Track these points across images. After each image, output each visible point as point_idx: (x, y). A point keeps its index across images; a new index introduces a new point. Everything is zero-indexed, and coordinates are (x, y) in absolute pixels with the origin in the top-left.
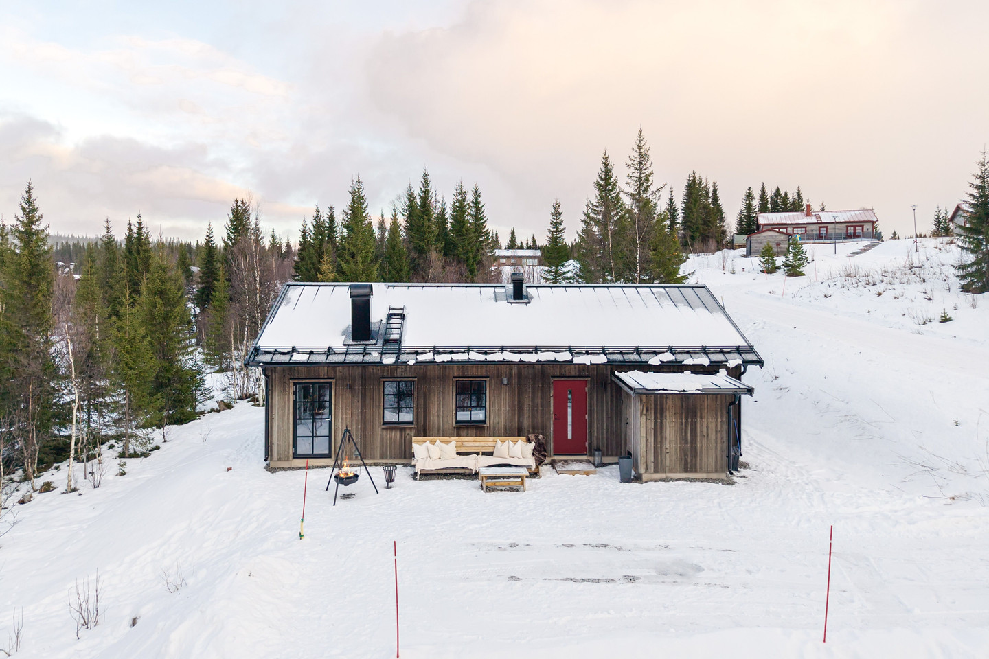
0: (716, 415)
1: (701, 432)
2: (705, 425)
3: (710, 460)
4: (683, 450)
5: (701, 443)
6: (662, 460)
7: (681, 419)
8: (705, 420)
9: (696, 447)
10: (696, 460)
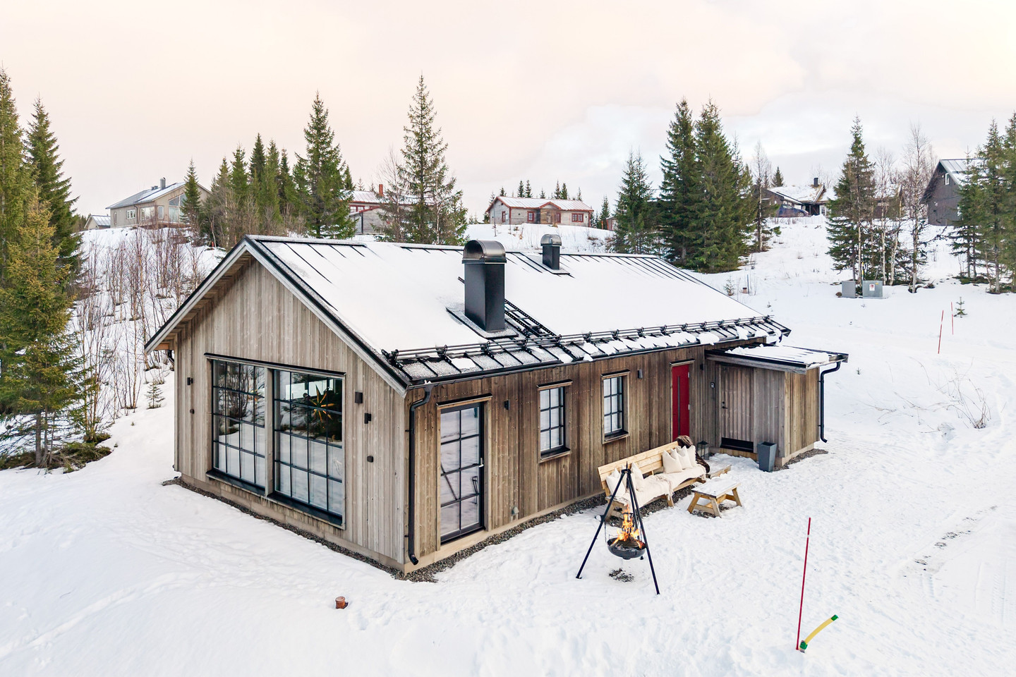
1: (808, 404)
2: (809, 396)
3: (811, 431)
4: (801, 426)
5: (808, 415)
6: (793, 441)
7: (801, 393)
8: (809, 392)
9: (805, 420)
10: (805, 435)
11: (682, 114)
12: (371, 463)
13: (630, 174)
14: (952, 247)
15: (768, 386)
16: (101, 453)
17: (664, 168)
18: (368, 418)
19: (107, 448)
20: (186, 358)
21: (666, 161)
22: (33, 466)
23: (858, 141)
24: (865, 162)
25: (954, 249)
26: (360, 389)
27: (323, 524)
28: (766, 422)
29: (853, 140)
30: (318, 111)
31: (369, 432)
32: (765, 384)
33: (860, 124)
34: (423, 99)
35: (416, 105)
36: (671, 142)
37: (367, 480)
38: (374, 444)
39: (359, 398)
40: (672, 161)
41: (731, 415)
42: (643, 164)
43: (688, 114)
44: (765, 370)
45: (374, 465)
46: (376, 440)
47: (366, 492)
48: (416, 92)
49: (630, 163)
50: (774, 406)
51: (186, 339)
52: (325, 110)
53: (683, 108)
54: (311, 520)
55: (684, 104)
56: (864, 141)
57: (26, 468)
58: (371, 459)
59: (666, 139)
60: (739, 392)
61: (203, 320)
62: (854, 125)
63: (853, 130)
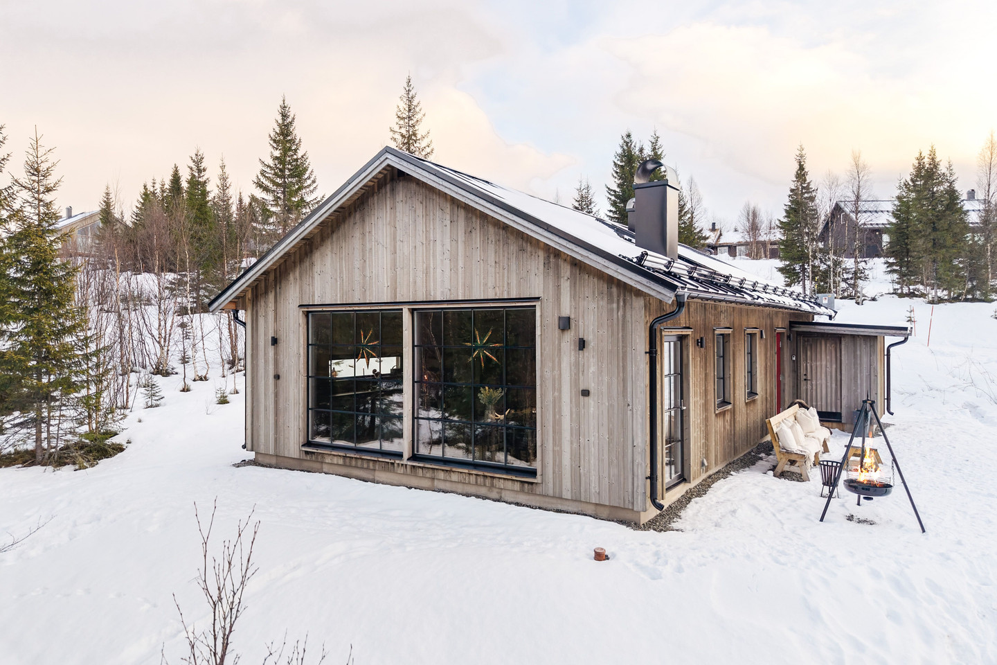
11: (627, 145)
12: (586, 398)
13: (579, 201)
14: (886, 265)
15: (858, 353)
16: (113, 449)
17: (610, 196)
18: (582, 344)
19: (119, 445)
20: (265, 316)
21: (612, 190)
22: (33, 464)
23: (801, 168)
24: (808, 188)
25: (888, 267)
26: (566, 312)
27: (502, 481)
28: (856, 391)
29: (797, 167)
30: (284, 116)
31: (581, 363)
32: (855, 352)
33: (804, 152)
34: (410, 100)
35: (403, 105)
36: (617, 173)
37: (578, 419)
38: (590, 375)
39: (565, 324)
40: (618, 190)
41: (814, 388)
42: (591, 192)
43: (633, 146)
44: (853, 336)
45: (591, 401)
46: (593, 369)
47: (577, 433)
48: (403, 92)
49: (580, 190)
50: (865, 373)
51: (266, 293)
52: (292, 116)
53: (627, 140)
54: (480, 480)
55: (629, 136)
56: (807, 168)
57: (25, 467)
58: (586, 393)
59: (611, 169)
60: (824, 363)
61: (295, 266)
62: (798, 153)
63: (798, 158)
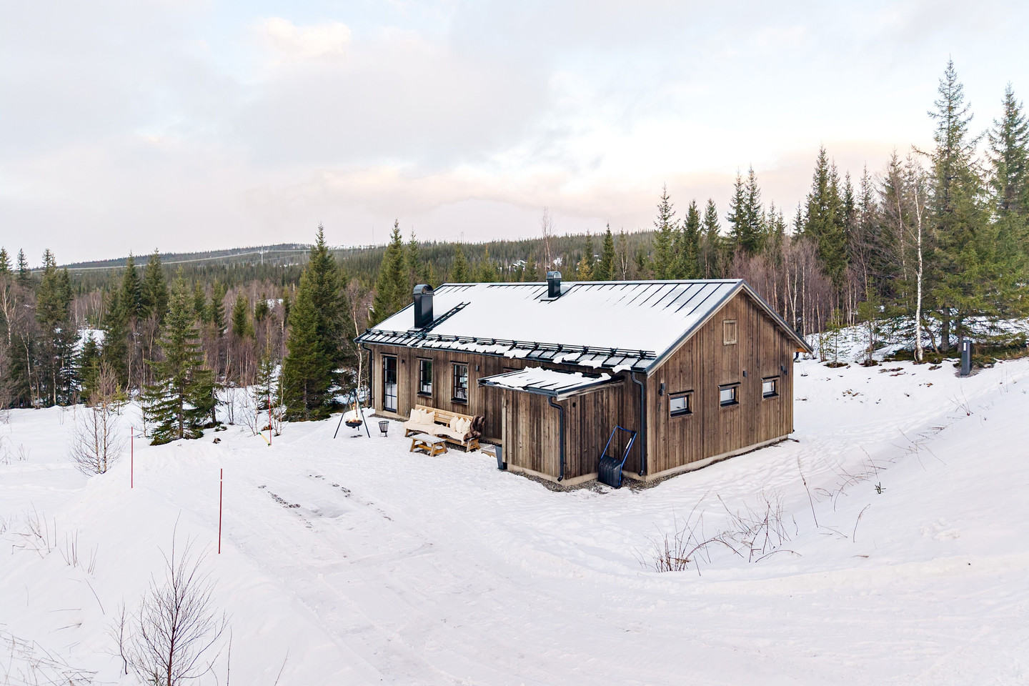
0: (555, 417)
1: (544, 432)
2: (547, 425)
3: (551, 463)
4: (531, 448)
5: (544, 443)
6: (517, 455)
7: (530, 415)
8: (547, 421)
9: (540, 446)
10: (540, 460)
